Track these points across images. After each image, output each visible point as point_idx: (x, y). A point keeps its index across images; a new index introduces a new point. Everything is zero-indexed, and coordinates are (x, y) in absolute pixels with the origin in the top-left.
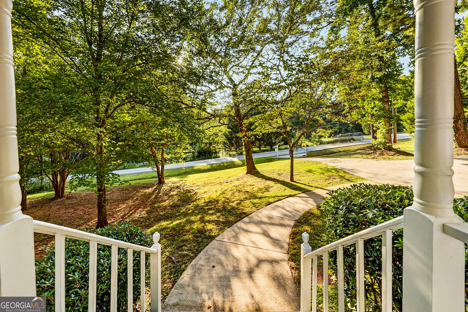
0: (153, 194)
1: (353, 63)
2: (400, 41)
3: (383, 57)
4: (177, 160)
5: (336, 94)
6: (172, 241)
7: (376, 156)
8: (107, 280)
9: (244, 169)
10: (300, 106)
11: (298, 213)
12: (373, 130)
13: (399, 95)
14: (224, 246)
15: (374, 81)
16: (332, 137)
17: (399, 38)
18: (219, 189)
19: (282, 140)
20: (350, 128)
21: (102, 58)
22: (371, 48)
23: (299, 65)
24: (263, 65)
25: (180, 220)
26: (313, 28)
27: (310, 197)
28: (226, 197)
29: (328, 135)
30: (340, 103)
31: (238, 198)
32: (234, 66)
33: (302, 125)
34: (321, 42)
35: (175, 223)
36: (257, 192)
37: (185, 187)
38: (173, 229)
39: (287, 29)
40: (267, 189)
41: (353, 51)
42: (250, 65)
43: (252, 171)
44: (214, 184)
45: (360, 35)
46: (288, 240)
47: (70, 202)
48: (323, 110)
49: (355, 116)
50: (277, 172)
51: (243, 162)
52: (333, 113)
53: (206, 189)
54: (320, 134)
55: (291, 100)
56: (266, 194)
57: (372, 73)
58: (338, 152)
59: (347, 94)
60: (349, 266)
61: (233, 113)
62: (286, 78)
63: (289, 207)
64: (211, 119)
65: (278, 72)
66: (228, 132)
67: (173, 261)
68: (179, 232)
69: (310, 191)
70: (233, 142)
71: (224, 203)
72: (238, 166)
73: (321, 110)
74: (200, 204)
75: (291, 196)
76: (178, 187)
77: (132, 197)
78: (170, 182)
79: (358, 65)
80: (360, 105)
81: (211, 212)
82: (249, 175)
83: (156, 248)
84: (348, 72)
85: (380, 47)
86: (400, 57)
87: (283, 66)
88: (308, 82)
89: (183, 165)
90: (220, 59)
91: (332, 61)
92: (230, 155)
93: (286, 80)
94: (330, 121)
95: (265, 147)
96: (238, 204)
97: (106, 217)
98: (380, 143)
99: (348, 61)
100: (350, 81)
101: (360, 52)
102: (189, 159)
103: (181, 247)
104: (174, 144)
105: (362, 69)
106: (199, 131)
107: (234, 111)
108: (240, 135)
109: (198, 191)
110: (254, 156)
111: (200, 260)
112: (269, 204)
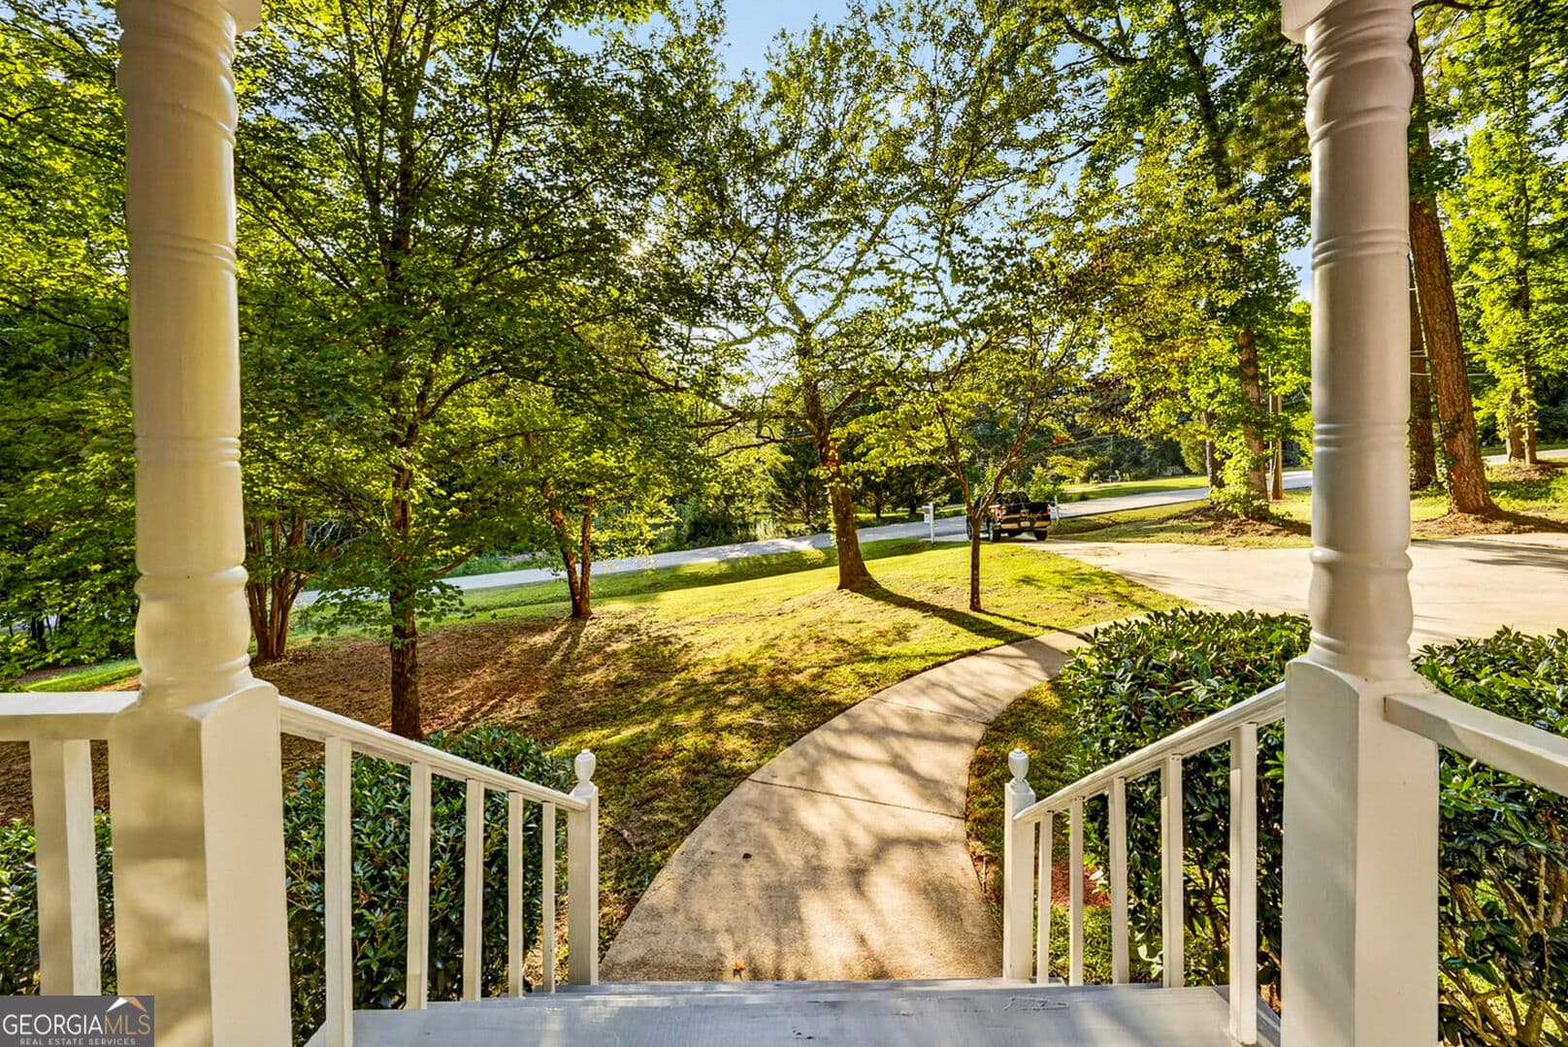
0: (557, 649)
1: (1154, 266)
2: (1287, 201)
3: (1239, 249)
4: (629, 546)
5: (1104, 352)
6: (622, 784)
7: (1223, 536)
8: (445, 885)
9: (832, 575)
10: (1000, 388)
11: (995, 703)
12: (1213, 460)
13: (1287, 357)
14: (776, 799)
15: (1214, 317)
16: (1092, 481)
17: (1286, 192)
18: (758, 632)
19: (945, 490)
20: (1146, 456)
21: (408, 240)
22: (1207, 221)
23: (996, 270)
24: (892, 266)
25: (641, 723)
26: (1036, 161)
27: (1029, 658)
28: (780, 655)
29: (1082, 474)
30: (1118, 380)
31: (814, 659)
32: (802, 267)
33: (1005, 446)
34: (1061, 201)
35: (627, 733)
36: (873, 642)
37: (654, 627)
38: (624, 749)
39: (962, 164)
40: (902, 634)
41: (1154, 228)
42: (851, 264)
43: (856, 580)
44: (745, 619)
45: (1174, 183)
46: (964, 781)
47: (303, 673)
48: (1067, 400)
49: (1159, 416)
50: (929, 585)
51: (827, 554)
52: (1096, 409)
53: (718, 632)
54: (1057, 471)
55: (974, 370)
56: (897, 648)
57: (1210, 295)
58: (1110, 526)
59: (1134, 353)
60: (1143, 840)
61: (798, 406)
62: (956, 305)
63: (968, 685)
64: (734, 424)
65: (934, 288)
66: (784, 464)
67: (625, 841)
68: (641, 759)
69: (1027, 638)
70: (798, 493)
71: (773, 673)
72: (814, 566)
73: (1059, 400)
74: (698, 677)
75: (973, 653)
76: (630, 629)
77: (494, 658)
78: (608, 612)
79: (1169, 270)
80: (1174, 385)
81: (733, 700)
82: (846, 591)
83: (585, 794)
84: (1138, 290)
85: (1231, 220)
86: (1289, 248)
87: (949, 270)
88: (1023, 317)
89: (648, 562)
90: (762, 249)
91: (1095, 258)
92: (788, 532)
93: (959, 311)
94: (1088, 434)
95: (894, 510)
96: (814, 677)
97: (416, 718)
98: (1235, 499)
99: (1138, 258)
100: (1145, 316)
101: (1173, 231)
102: (664, 545)
103: (648, 801)
104: (619, 499)
105: (1179, 283)
106: (702, 461)
107: (800, 401)
108: (821, 472)
109: (695, 640)
110: (863, 534)
111: (707, 837)
112: (908, 677)
